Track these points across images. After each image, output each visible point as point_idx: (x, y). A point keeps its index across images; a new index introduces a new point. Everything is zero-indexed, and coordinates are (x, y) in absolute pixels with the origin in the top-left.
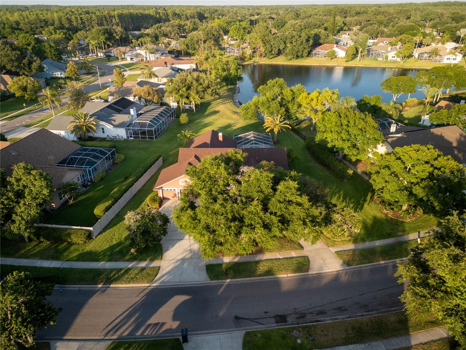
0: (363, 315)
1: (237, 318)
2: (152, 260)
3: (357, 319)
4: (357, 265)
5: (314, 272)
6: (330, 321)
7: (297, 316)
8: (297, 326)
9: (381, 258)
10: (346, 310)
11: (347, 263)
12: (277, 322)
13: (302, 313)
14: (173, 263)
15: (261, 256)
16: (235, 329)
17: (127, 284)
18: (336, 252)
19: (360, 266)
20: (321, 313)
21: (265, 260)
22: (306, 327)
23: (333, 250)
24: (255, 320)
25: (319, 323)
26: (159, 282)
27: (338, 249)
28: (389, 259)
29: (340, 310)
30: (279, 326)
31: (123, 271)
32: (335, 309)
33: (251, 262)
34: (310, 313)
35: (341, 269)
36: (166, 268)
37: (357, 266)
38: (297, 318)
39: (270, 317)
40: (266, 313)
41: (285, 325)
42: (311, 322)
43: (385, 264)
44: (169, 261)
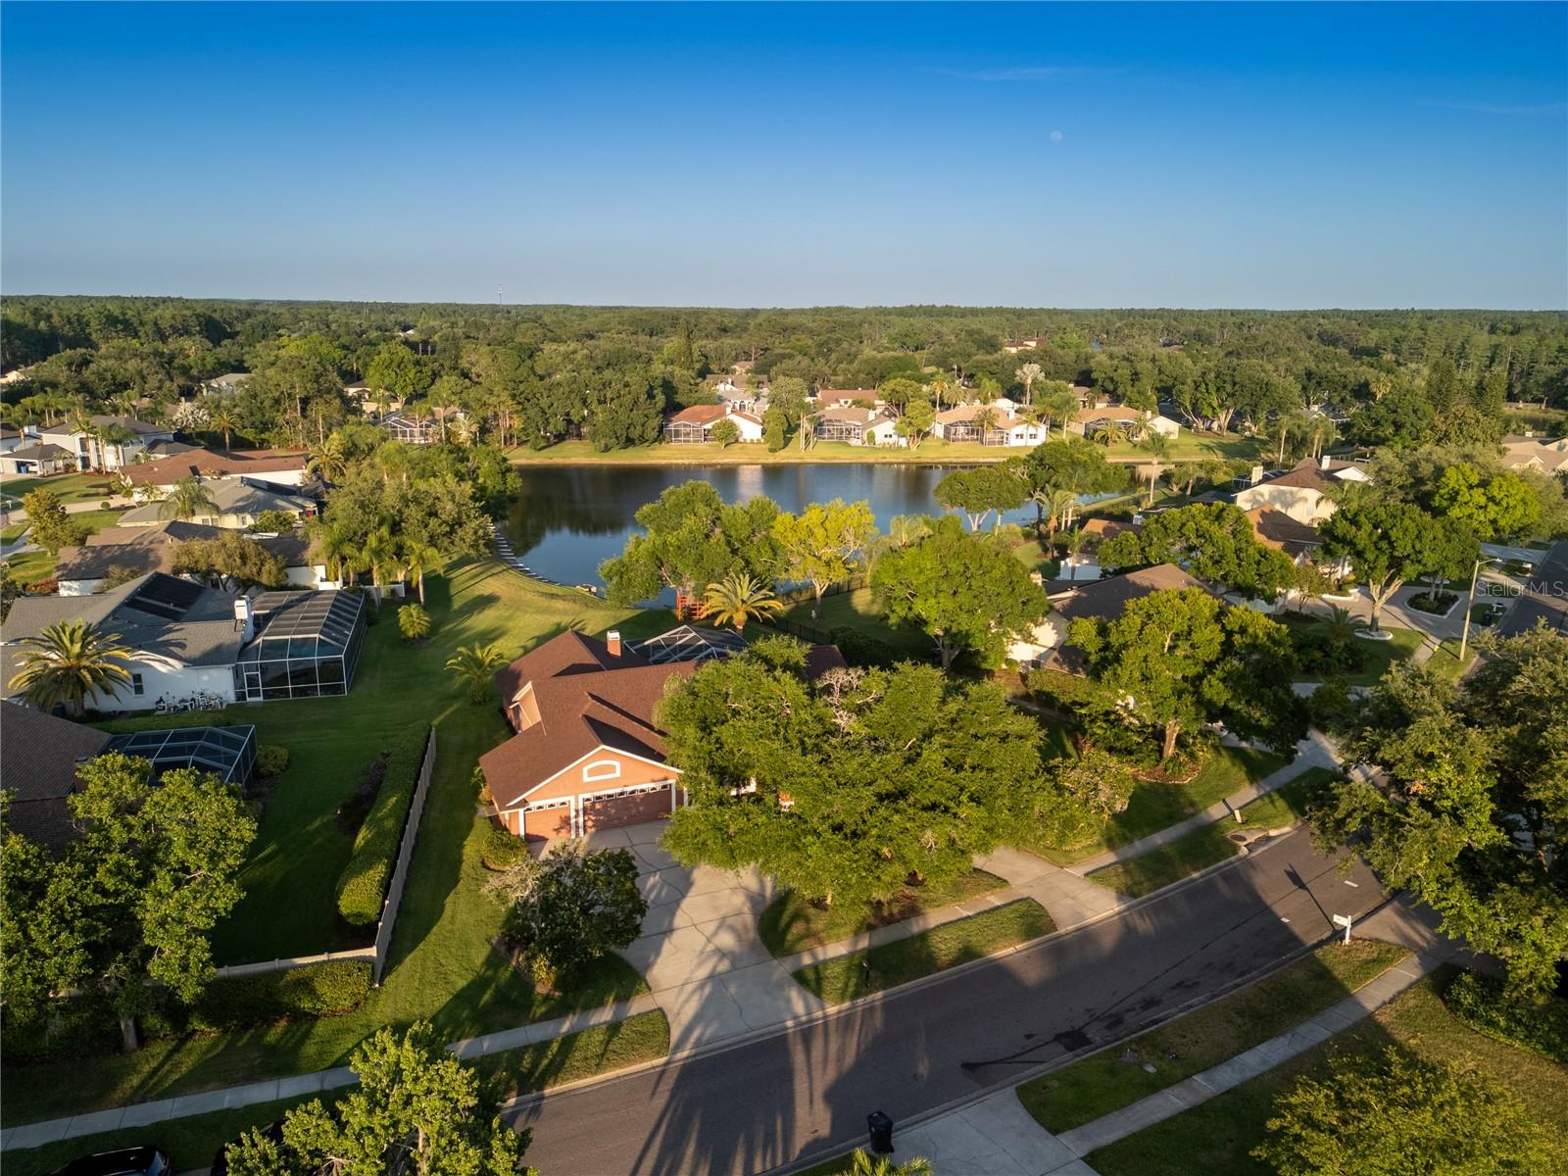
0: (1237, 986)
1: (970, 1067)
2: (623, 999)
3: (1232, 996)
4: (1150, 891)
5: (1071, 928)
6: (1181, 1015)
7: (1106, 1024)
8: (1118, 1043)
9: (1188, 867)
10: (1196, 983)
11: (1127, 893)
12: (1070, 1049)
13: (1111, 1016)
14: (693, 992)
15: (921, 922)
16: (982, 1092)
17: (596, 1073)
18: (1087, 875)
19: (1157, 892)
20: (1150, 1003)
21: (938, 926)
22: (1142, 1038)
23: (1078, 871)
24: (1016, 1059)
25: (1160, 1024)
26: (689, 1045)
27: (1089, 868)
28: (1206, 866)
29: (1185, 986)
30: (1078, 1056)
31: (555, 1047)
32: (1173, 988)
33: (907, 939)
34: (1128, 1010)
35: (1123, 907)
36: (681, 1008)
37: (1152, 894)
38: (1108, 1027)
39: (1047, 1043)
40: (1029, 1036)
41: (1092, 1050)
42: (1144, 1028)
43: (1202, 877)
44: (677, 990)
